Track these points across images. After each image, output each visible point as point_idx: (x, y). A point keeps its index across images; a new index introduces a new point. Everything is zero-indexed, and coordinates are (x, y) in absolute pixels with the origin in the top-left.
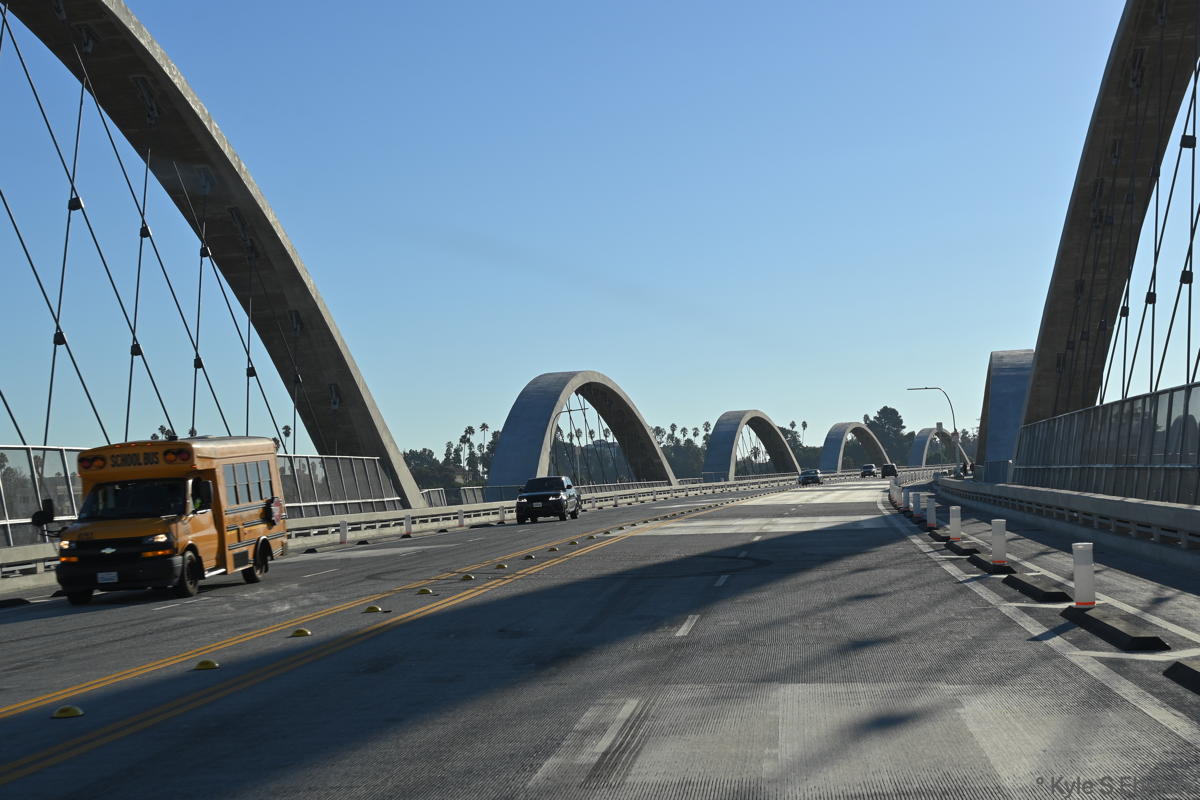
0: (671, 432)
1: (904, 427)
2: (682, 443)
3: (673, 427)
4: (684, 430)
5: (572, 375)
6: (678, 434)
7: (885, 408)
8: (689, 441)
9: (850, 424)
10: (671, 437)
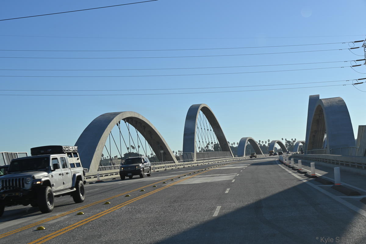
0: (259, 142)
2: (262, 145)
3: (260, 141)
4: (263, 142)
5: (247, 138)
6: (261, 143)
8: (264, 145)
10: (259, 144)
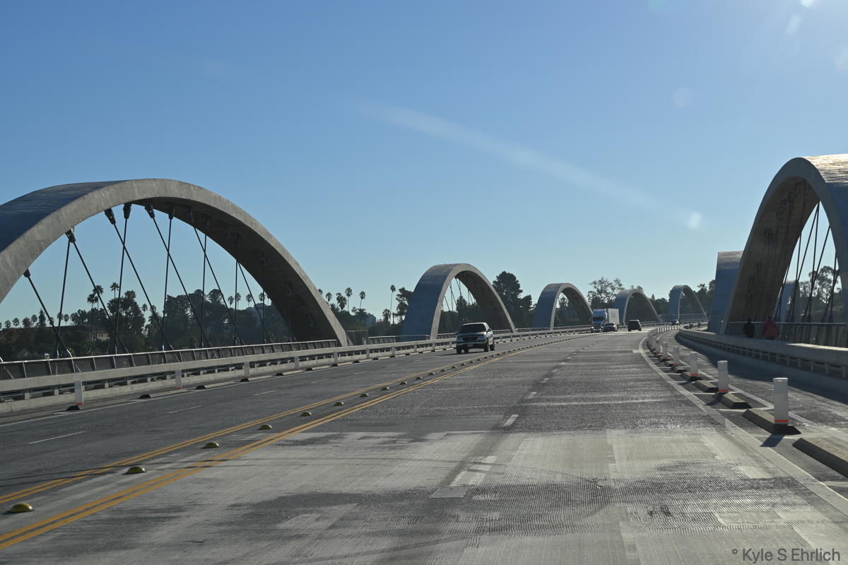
1: (521, 291)
7: (504, 273)
9: (455, 265)
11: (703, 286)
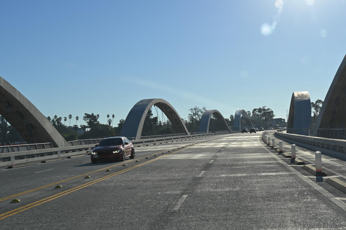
11: (249, 112)
